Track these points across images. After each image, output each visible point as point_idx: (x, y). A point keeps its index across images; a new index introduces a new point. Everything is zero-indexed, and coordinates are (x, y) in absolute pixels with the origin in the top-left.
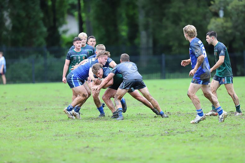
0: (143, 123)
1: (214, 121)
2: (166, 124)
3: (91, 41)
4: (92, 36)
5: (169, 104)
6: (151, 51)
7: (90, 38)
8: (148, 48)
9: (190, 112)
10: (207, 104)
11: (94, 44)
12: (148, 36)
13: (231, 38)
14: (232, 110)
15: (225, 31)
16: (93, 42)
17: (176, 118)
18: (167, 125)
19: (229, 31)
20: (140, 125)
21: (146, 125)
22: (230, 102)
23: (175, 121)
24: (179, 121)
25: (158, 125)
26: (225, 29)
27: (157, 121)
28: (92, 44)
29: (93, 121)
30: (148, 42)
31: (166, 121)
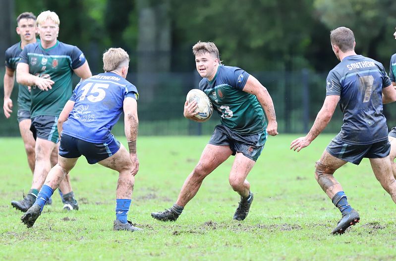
0: (144, 250)
1: (329, 248)
2: (203, 254)
3: (24, 26)
4: (24, 14)
5: (210, 199)
6: (165, 62)
7: (21, 18)
8: (158, 54)
9: (267, 224)
10: (310, 204)
11: (30, 33)
12: (159, 22)
13: (376, 32)
14: (376, 221)
15: (358, 13)
16: (28, 28)
17: (230, 238)
18: (206, 255)
19: (370, 14)
20: (135, 254)
21: (151, 254)
22: (370, 198)
23: (227, 245)
24: (237, 245)
25: (184, 255)
26: (358, 7)
27: (180, 244)
28: (25, 33)
29: (12, 241)
30: (158, 37)
31: (203, 245)
